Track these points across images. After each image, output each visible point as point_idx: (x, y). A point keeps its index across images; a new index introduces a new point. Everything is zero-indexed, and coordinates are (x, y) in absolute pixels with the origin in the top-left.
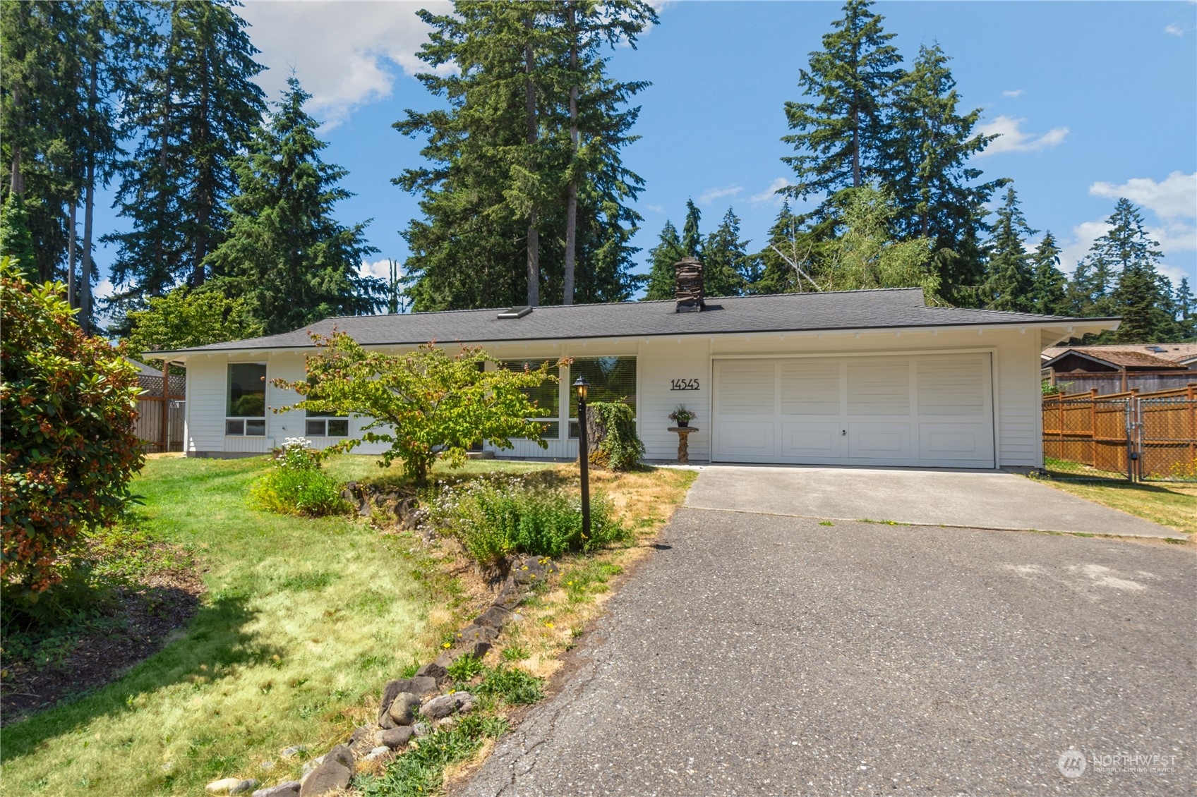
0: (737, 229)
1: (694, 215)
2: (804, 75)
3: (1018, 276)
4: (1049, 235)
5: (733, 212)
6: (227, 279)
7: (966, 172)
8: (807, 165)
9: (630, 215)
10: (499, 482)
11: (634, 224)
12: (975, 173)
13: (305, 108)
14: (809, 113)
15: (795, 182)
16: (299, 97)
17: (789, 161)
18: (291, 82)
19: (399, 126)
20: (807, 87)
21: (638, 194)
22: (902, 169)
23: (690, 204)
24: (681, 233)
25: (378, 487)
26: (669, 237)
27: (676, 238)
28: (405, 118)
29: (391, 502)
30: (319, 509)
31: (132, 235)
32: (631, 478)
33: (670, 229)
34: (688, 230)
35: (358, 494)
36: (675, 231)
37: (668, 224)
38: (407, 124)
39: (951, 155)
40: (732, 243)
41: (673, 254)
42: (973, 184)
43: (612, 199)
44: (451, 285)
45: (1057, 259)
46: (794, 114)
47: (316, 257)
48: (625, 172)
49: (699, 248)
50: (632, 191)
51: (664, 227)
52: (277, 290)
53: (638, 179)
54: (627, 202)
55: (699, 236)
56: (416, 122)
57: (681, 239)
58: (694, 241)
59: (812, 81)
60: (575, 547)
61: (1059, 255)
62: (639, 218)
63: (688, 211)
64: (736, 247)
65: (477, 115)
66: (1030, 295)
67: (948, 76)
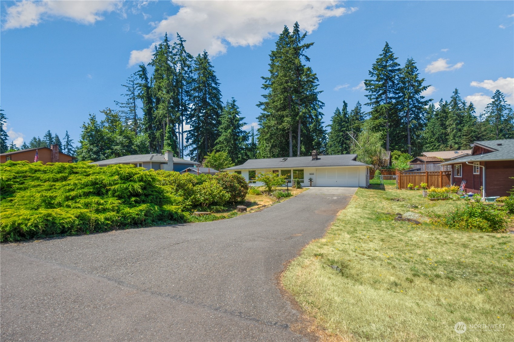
0: (361, 108)
1: (345, 105)
2: (370, 72)
3: (458, 119)
4: (471, 104)
5: (360, 102)
6: (220, 145)
7: (420, 97)
8: (372, 97)
9: (321, 114)
10: (280, 190)
11: (322, 117)
12: (423, 97)
13: (236, 103)
14: (372, 82)
15: (369, 102)
16: (234, 101)
17: (367, 96)
18: (232, 98)
19: (257, 105)
20: (371, 75)
21: (323, 107)
22: (402, 96)
23: (344, 102)
24: (341, 111)
25: (265, 191)
26: (338, 112)
27: (340, 113)
28: (259, 103)
29: (267, 193)
30: (258, 194)
31: (190, 130)
32: (298, 189)
33: (338, 110)
34: (343, 110)
35: (263, 192)
36: (339, 110)
37: (337, 108)
38: (259, 105)
39: (417, 92)
40: (359, 112)
41: (338, 118)
42: (423, 100)
43: (315, 110)
44: (271, 142)
45: (474, 111)
46: (368, 83)
47: (240, 140)
48: (319, 101)
49: (347, 116)
50: (321, 107)
51: (336, 109)
52: (231, 148)
53: (323, 103)
54: (320, 110)
55: (347, 112)
56: (261, 104)
57: (341, 113)
58: (345, 114)
59: (373, 73)
60: (287, 196)
61: (475, 110)
62: (323, 115)
63: (343, 104)
64: (360, 114)
65: (276, 104)
66: (462, 125)
67: (416, 68)
